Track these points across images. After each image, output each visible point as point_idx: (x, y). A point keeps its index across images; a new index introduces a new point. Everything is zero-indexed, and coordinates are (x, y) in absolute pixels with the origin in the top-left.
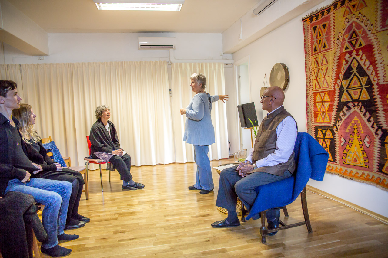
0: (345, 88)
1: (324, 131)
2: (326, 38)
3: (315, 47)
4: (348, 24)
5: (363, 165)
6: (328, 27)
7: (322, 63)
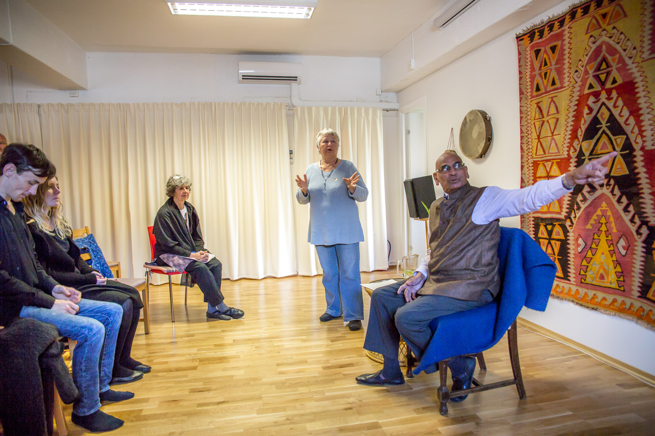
0: (587, 154)
1: (549, 227)
2: (555, 69)
3: (537, 84)
4: (594, 47)
5: (615, 285)
6: (560, 51)
7: (549, 110)
